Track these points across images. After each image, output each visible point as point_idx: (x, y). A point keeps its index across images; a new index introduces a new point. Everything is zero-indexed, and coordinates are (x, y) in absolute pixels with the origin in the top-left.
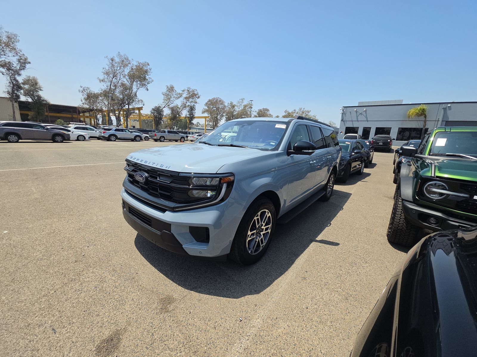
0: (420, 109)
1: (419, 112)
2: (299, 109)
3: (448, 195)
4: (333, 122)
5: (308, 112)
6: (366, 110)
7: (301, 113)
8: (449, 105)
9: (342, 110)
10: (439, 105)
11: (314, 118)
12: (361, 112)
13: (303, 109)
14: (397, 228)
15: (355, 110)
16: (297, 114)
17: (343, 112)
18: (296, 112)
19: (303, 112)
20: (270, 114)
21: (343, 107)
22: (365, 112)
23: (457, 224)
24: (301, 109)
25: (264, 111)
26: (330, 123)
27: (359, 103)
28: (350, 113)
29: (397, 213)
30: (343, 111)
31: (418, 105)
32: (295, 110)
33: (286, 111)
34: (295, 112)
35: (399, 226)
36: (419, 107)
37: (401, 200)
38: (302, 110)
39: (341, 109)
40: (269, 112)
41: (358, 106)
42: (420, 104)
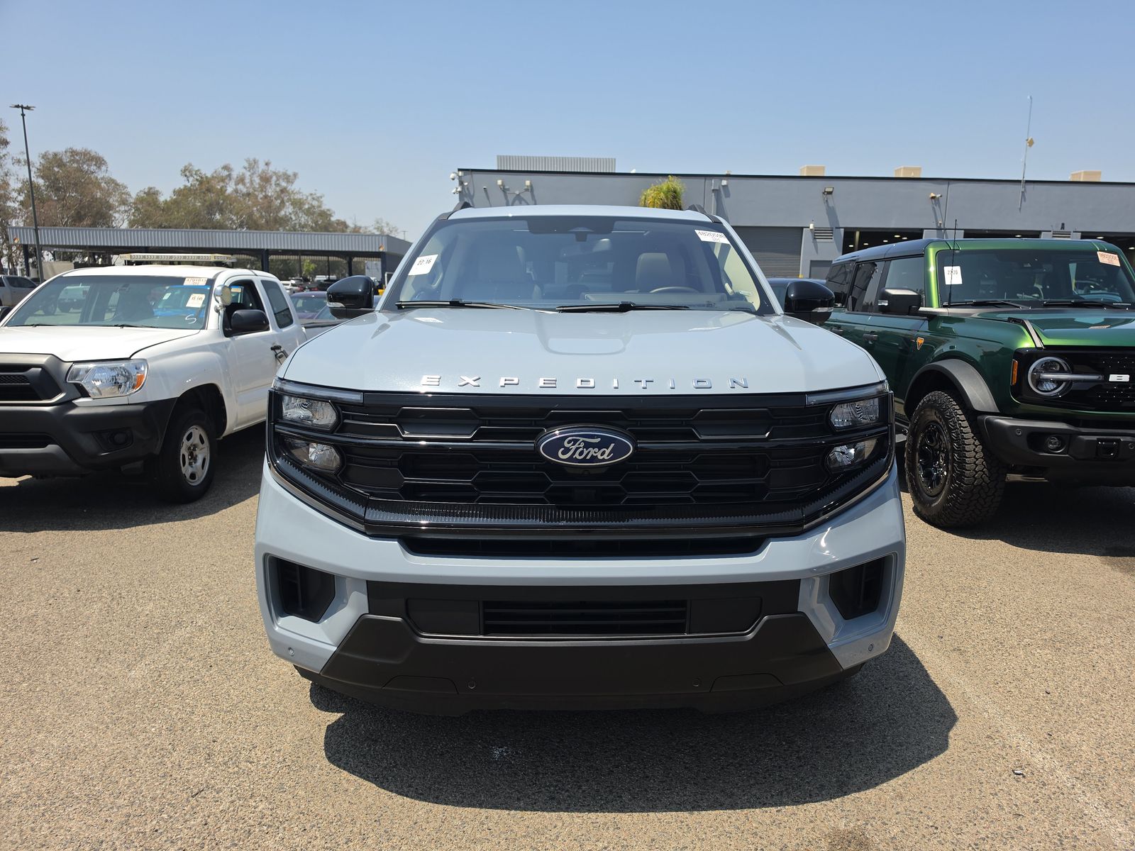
0: (669, 190)
1: (667, 198)
2: (246, 165)
3: (1069, 382)
4: (388, 224)
5: (288, 179)
6: (531, 186)
7: (257, 180)
8: (724, 182)
9: (457, 181)
10: (702, 180)
11: (315, 203)
12: (517, 193)
13: (261, 167)
14: (973, 484)
15: (500, 182)
16: (240, 187)
17: (463, 188)
18: (234, 175)
19: (266, 179)
20: (113, 181)
21: (459, 170)
22: (529, 193)
23: (1095, 438)
24: (252, 165)
25: (74, 161)
26: (378, 229)
27: (500, 159)
28: (484, 194)
29: (967, 448)
30: (461, 183)
31: (660, 179)
32: (226, 168)
33: (186, 172)
34: (229, 176)
35: (976, 479)
36: (665, 184)
37: (963, 416)
38: (260, 171)
39: (452, 175)
40: (103, 168)
41: (496, 168)
42: (666, 175)
